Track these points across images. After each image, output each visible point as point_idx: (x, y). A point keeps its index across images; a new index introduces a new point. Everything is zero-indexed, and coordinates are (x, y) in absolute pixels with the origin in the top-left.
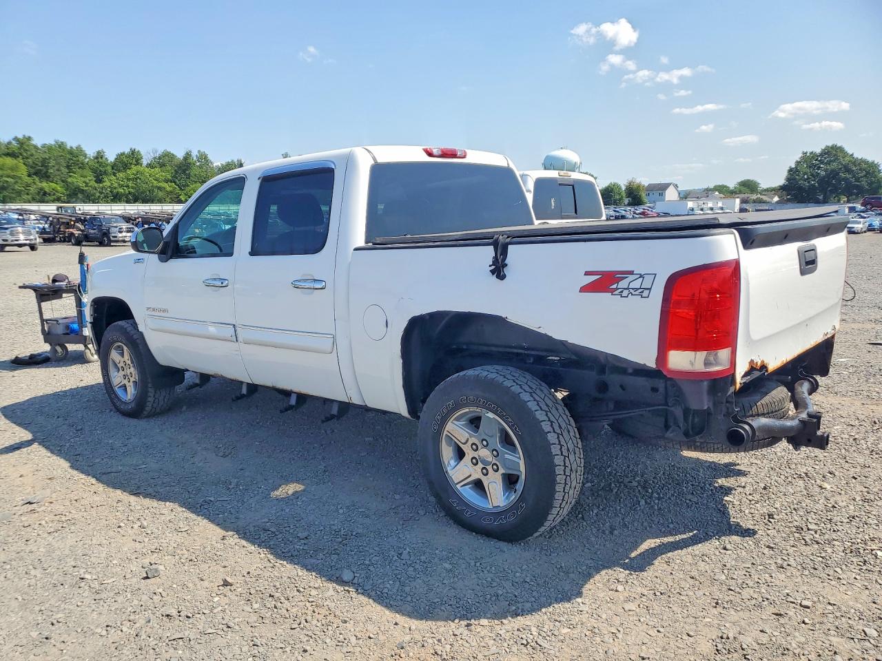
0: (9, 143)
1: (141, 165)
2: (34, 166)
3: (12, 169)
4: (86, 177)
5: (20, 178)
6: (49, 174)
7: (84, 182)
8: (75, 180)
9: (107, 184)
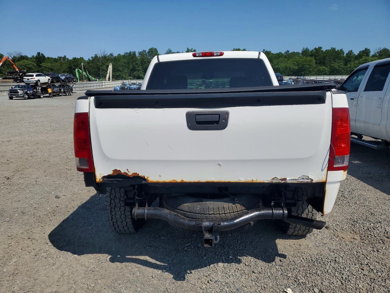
0: (313, 50)
1: (369, 56)
2: (320, 59)
3: (309, 62)
4: (339, 63)
5: (312, 65)
6: (325, 63)
7: (338, 66)
8: (334, 65)
9: (349, 66)
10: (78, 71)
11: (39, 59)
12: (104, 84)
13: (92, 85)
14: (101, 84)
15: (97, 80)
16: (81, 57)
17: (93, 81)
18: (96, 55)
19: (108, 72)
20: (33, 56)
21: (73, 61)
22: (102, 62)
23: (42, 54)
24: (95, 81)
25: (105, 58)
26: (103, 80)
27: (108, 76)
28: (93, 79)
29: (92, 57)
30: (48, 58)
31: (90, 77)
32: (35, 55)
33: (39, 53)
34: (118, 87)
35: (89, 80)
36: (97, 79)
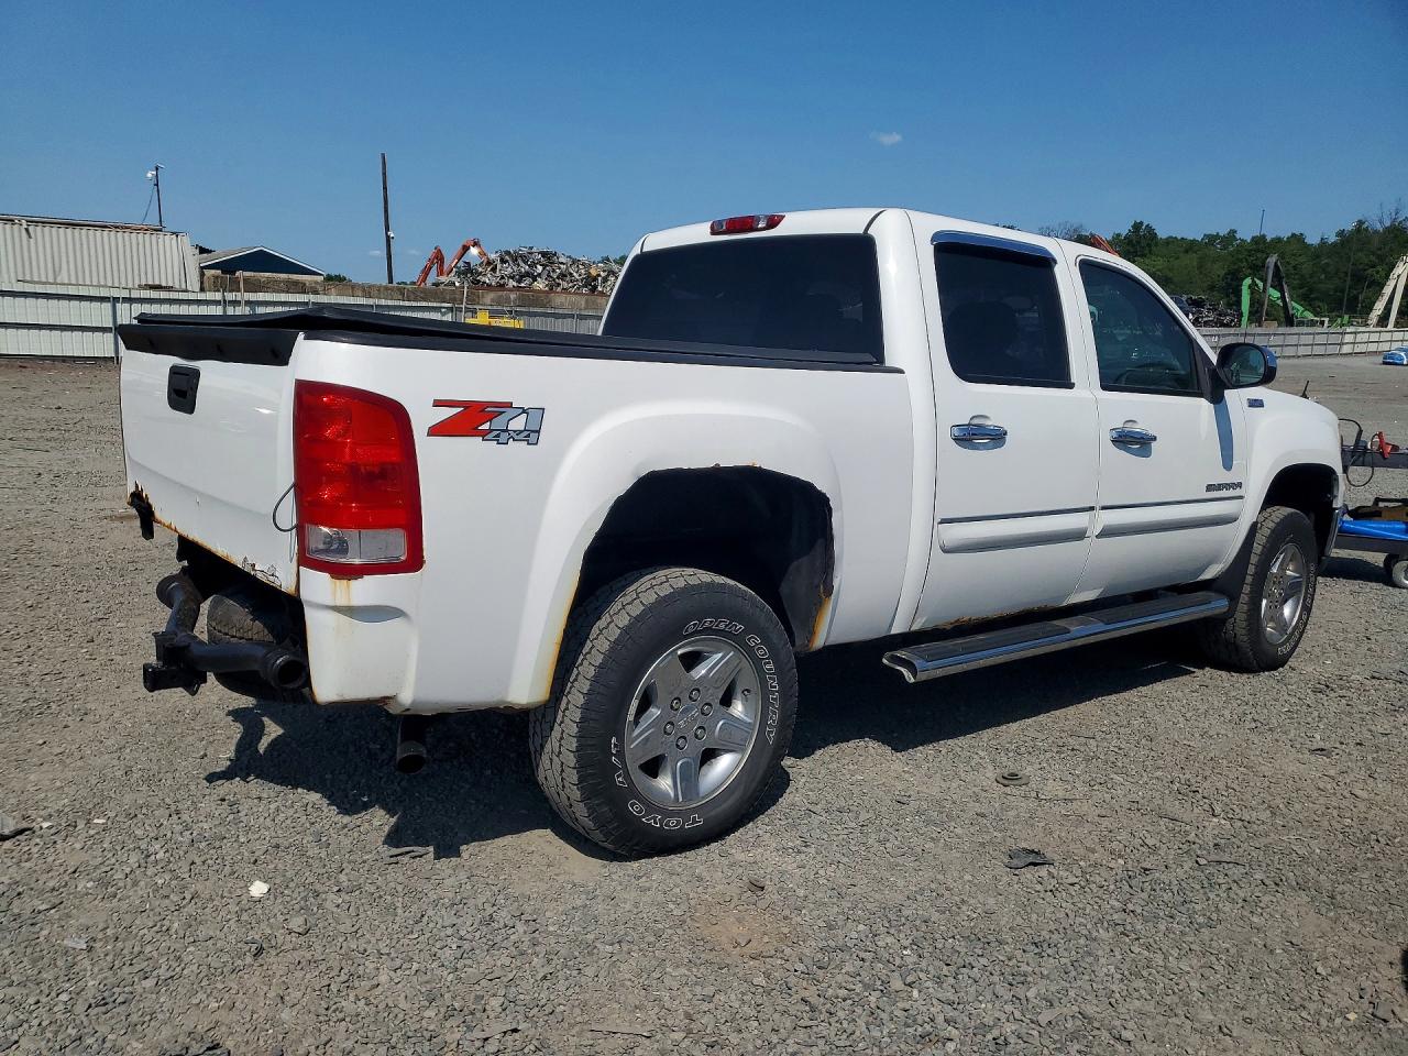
10: (1252, 287)
11: (1133, 246)
12: (1348, 338)
13: (1293, 340)
14: (1334, 339)
15: (1322, 323)
16: (1293, 235)
17: (1301, 324)
18: (1360, 223)
19: (1387, 290)
20: (1118, 235)
21: (1250, 251)
22: (1380, 249)
23: (1147, 226)
24: (1312, 324)
25: (1396, 236)
26: (1350, 324)
27: (1379, 307)
28: (1310, 316)
29: (1341, 233)
30: (1171, 241)
31: (1297, 309)
32: (1124, 232)
33: (1137, 226)
34: (1402, 354)
35: (1290, 321)
36: (1326, 320)
